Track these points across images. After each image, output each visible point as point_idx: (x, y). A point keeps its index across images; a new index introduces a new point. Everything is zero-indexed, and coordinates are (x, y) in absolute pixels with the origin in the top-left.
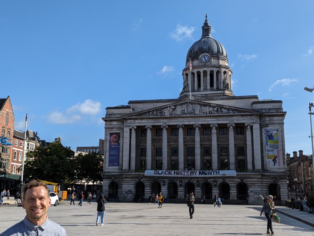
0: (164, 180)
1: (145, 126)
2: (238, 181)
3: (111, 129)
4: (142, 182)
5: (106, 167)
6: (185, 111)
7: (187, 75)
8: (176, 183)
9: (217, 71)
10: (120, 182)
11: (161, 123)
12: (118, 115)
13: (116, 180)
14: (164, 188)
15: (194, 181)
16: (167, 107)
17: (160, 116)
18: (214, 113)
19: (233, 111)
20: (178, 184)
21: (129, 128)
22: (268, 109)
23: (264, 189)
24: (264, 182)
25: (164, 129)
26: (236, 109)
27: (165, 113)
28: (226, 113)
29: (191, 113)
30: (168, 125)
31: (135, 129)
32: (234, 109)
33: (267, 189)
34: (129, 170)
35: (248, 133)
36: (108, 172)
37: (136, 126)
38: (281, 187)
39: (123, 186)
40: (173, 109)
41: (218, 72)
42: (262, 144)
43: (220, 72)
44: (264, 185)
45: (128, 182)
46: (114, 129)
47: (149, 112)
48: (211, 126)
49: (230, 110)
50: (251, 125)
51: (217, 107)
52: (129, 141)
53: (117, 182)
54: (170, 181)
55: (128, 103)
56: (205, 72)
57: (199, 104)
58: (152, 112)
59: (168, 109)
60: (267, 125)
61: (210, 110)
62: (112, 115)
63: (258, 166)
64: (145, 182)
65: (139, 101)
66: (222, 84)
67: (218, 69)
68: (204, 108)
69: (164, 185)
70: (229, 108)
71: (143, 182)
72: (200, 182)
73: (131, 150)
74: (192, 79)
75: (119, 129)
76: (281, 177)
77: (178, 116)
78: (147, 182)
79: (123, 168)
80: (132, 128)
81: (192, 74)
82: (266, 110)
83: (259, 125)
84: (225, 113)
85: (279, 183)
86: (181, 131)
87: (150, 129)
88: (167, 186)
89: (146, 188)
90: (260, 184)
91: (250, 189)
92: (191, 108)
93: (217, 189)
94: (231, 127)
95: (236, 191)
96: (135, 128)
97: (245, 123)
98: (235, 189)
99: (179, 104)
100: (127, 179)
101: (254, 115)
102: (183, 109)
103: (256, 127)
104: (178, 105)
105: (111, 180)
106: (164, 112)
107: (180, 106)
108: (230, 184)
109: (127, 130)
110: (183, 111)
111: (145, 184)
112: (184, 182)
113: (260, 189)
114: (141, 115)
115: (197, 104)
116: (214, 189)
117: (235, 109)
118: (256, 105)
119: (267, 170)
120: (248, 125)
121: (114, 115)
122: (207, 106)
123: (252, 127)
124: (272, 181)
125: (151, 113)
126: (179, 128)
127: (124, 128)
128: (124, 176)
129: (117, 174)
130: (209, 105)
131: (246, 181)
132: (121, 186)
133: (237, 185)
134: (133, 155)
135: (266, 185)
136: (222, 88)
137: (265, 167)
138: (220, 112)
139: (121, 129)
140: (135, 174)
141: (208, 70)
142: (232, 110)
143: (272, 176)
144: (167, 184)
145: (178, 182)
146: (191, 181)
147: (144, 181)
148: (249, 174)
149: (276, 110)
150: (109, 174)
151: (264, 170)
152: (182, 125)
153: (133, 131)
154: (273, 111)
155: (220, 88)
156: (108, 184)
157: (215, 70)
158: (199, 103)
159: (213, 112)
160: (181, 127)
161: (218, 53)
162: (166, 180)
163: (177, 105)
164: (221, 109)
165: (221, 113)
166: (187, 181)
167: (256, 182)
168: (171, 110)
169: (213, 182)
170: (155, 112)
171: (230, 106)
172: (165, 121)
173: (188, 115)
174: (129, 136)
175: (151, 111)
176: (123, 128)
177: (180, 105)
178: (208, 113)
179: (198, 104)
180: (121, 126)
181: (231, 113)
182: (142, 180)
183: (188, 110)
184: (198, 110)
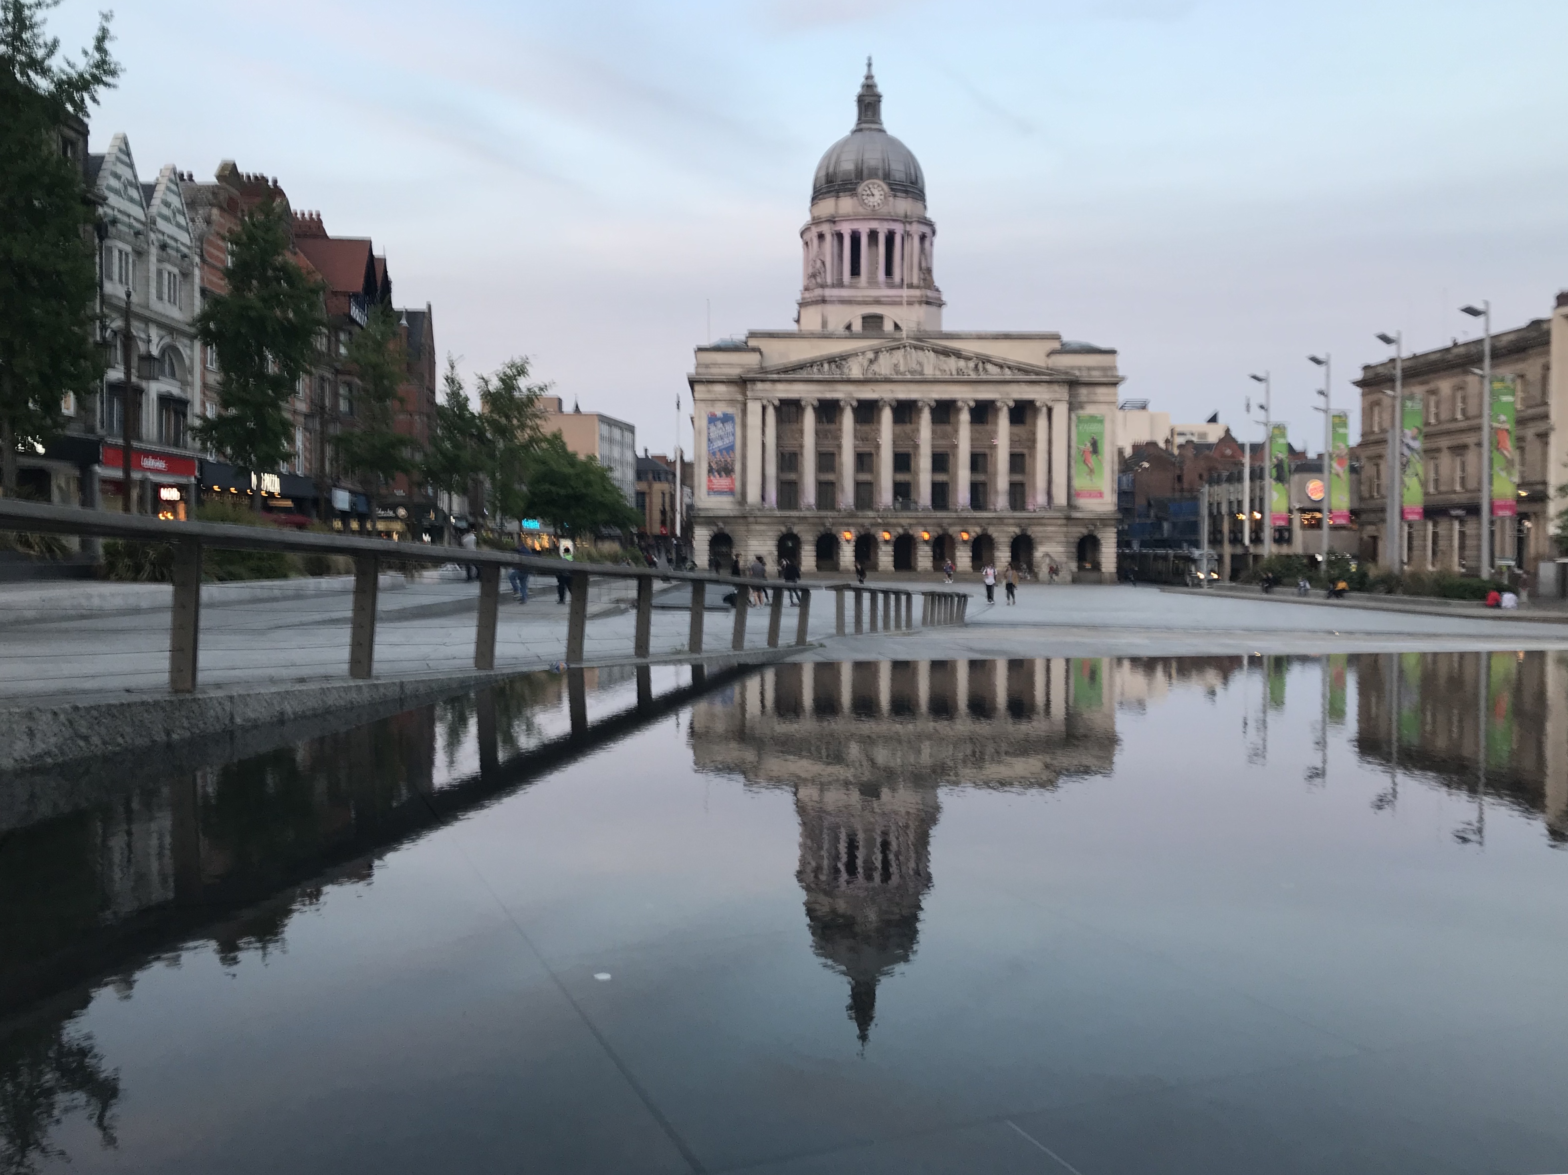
0: (846, 528)
1: (801, 398)
2: (1014, 531)
4: (796, 534)
5: (703, 498)
6: (898, 365)
7: (821, 236)
8: (875, 535)
9: (903, 232)
10: (740, 533)
11: (838, 393)
12: (729, 368)
13: (727, 530)
14: (847, 548)
15: (917, 532)
17: (838, 377)
18: (968, 374)
19: (1012, 370)
20: (878, 538)
21: (759, 402)
22: (1085, 368)
23: (1067, 549)
24: (1070, 534)
25: (848, 408)
27: (850, 368)
28: (996, 376)
29: (914, 370)
30: (855, 399)
31: (774, 407)
32: (1015, 367)
33: (1073, 549)
34: (763, 506)
35: (1042, 423)
36: (707, 509)
37: (778, 398)
38: (1103, 544)
41: (907, 235)
42: (1070, 449)
43: (911, 235)
44: (1069, 539)
45: (759, 532)
46: (717, 404)
48: (959, 403)
49: (1007, 368)
50: (1050, 404)
51: (975, 359)
52: (761, 435)
53: (730, 534)
54: (863, 533)
55: (747, 336)
56: (873, 234)
57: (933, 350)
58: (819, 364)
60: (1081, 405)
61: (959, 365)
62: (711, 367)
63: (1060, 498)
64: (803, 533)
65: (773, 333)
67: (906, 226)
68: (943, 359)
69: (848, 540)
72: (930, 533)
73: (767, 457)
74: (836, 250)
75: (735, 404)
76: (1103, 521)
77: (882, 377)
78: (806, 532)
79: (747, 501)
80: (769, 403)
81: (835, 238)
82: (1082, 370)
83: (1066, 404)
84: (992, 375)
85: (1098, 536)
86: (887, 416)
87: (813, 406)
88: (854, 543)
89: (804, 547)
90: (1062, 539)
91: (1039, 548)
92: (914, 361)
93: (968, 549)
94: (1004, 409)
95: (1010, 553)
96: (776, 403)
97: (1036, 400)
98: (1008, 548)
99: (887, 348)
100: (757, 527)
101: (1058, 382)
102: (893, 361)
103: (1061, 411)
104: (883, 350)
105: (715, 529)
106: (849, 366)
107: (886, 354)
108: (996, 539)
109: (754, 408)
110: (895, 365)
111: (802, 537)
112: (893, 533)
113: (1062, 549)
114: (789, 371)
115: (928, 351)
116: (961, 549)
117: (1018, 366)
118: (1059, 356)
119: (1077, 507)
120: (1042, 404)
121: (718, 368)
122: (951, 354)
123: (1050, 410)
124: (1085, 531)
125: (815, 369)
126: (884, 406)
127: (748, 401)
128: (751, 520)
129: (731, 514)
130: (958, 354)
131: (1032, 531)
132: (742, 543)
133: (1011, 539)
134: (772, 470)
135: (1071, 539)
136: (915, 281)
137: (1073, 500)
138: (981, 372)
139: (739, 405)
140: (776, 514)
142: (1010, 368)
143: (1086, 521)
144: (854, 538)
145: (882, 534)
146: (910, 531)
147: (798, 530)
148: (1040, 515)
149: (1102, 370)
150: (711, 514)
151: (1072, 506)
152: (891, 400)
153: (771, 412)
154: (1097, 374)
155: (908, 282)
156: (709, 537)
157: (898, 228)
159: (966, 372)
160: (887, 406)
161: (906, 181)
164: (984, 364)
165: (983, 374)
166: (900, 530)
167: (1053, 534)
168: (866, 363)
169: (958, 533)
170: (826, 366)
171: (1003, 359)
172: (850, 388)
173: (909, 376)
174: (760, 424)
176: (745, 404)
178: (954, 372)
180: (740, 397)
181: (1008, 375)
182: (796, 530)
183: (906, 363)
184: (930, 364)
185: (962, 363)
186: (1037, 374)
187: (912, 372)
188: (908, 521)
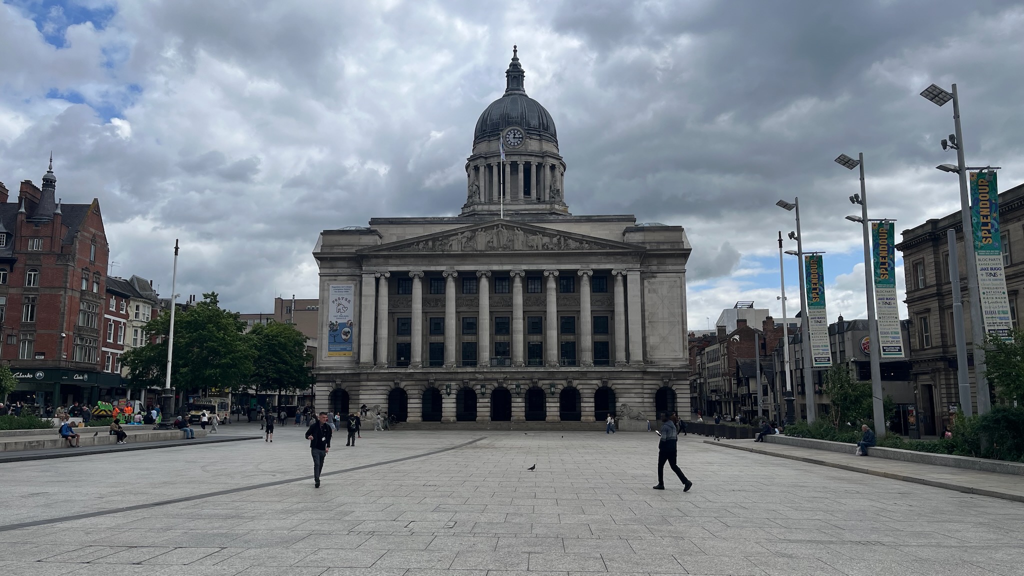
0: (447, 383)
1: (410, 271)
2: (597, 384)
3: (334, 278)
4: (403, 389)
5: (323, 358)
6: (492, 242)
7: (477, 169)
8: (474, 389)
9: (537, 164)
10: (354, 388)
11: (443, 266)
12: (349, 247)
13: (345, 386)
14: (449, 401)
15: (512, 386)
16: (457, 234)
17: (442, 253)
18: (552, 249)
19: (589, 244)
20: (477, 392)
21: (373, 275)
22: (655, 243)
23: (646, 400)
24: (645, 387)
25: (450, 280)
26: (594, 242)
27: (451, 245)
28: (576, 250)
29: (505, 246)
30: (457, 271)
31: (386, 278)
32: (592, 242)
33: (652, 400)
34: (375, 364)
35: (619, 289)
36: (327, 369)
37: (390, 271)
38: (678, 396)
39: (361, 397)
40: (468, 238)
41: (540, 166)
42: (644, 312)
43: (544, 167)
44: (646, 391)
45: (373, 388)
46: (339, 277)
47: (418, 243)
48: (546, 274)
49: (585, 242)
50: (624, 273)
51: (558, 237)
52: (374, 303)
53: (347, 390)
54: (462, 386)
55: (370, 223)
56: (514, 166)
57: (522, 229)
58: (424, 242)
59: (458, 237)
60: (653, 275)
61: (544, 242)
62: (335, 247)
63: (637, 354)
64: (409, 388)
65: (394, 220)
66: (548, 191)
67: (539, 160)
68: (531, 237)
69: (449, 394)
70: (581, 238)
71: (405, 389)
72: (522, 387)
73: (379, 321)
74: (487, 178)
75: (352, 278)
76: (678, 375)
77: (478, 252)
78: (413, 387)
79: (362, 360)
80: (381, 275)
81: (487, 169)
82: (651, 244)
83: (639, 273)
84: (573, 250)
85: (674, 388)
86: (484, 284)
87: (420, 278)
88: (455, 396)
89: (411, 401)
90: (640, 391)
91: (620, 400)
92: (506, 239)
93: (556, 400)
94: (585, 278)
95: (593, 404)
96: (388, 275)
97: (612, 269)
98: (592, 400)
99: (482, 228)
100: (369, 383)
101: (630, 254)
102: (488, 239)
103: (634, 278)
104: (480, 230)
105: (334, 385)
106: (450, 243)
107: (482, 233)
108: (581, 391)
109: (368, 281)
110: (489, 242)
111: (409, 392)
112: (489, 387)
113: (640, 400)
114: (399, 250)
115: (517, 230)
116: (550, 400)
117: (593, 240)
118: (632, 234)
119: (651, 362)
120: (618, 273)
121: (341, 247)
122: (538, 233)
123: (625, 278)
124: (661, 384)
125: (421, 247)
126: (481, 277)
127: (363, 275)
128: (363, 377)
129: (348, 372)
130: (544, 232)
131: (613, 384)
132: (356, 397)
133: (594, 391)
134: (384, 332)
135: (649, 391)
136: (547, 198)
137: (648, 356)
138: (563, 247)
139: (356, 278)
140: (387, 371)
141: (521, 161)
142: (587, 242)
143: (662, 375)
144: (454, 392)
145: (479, 387)
146: (505, 385)
147: (406, 385)
148: (620, 370)
149: (670, 244)
150: (330, 372)
151: (648, 361)
152: (487, 271)
153: (384, 285)
154: (665, 247)
155: (542, 199)
156: (328, 393)
157: (534, 161)
158: (523, 227)
159: (550, 247)
160: (484, 276)
161: (539, 128)
162: (453, 383)
163: (477, 230)
164: (565, 240)
165: (565, 248)
166: (496, 385)
167: (633, 386)
168: (464, 240)
169: (548, 387)
170: (430, 243)
171: (583, 236)
172: (452, 262)
173: (500, 251)
174: (374, 293)
175: (422, 241)
176: (361, 276)
177: (484, 230)
178: (540, 247)
179: (519, 229)
180: (357, 272)
181: (586, 248)
182: (403, 385)
183: (499, 241)
184: (520, 241)
185: (546, 240)
186: (612, 247)
187: (504, 249)
188: (502, 376)
